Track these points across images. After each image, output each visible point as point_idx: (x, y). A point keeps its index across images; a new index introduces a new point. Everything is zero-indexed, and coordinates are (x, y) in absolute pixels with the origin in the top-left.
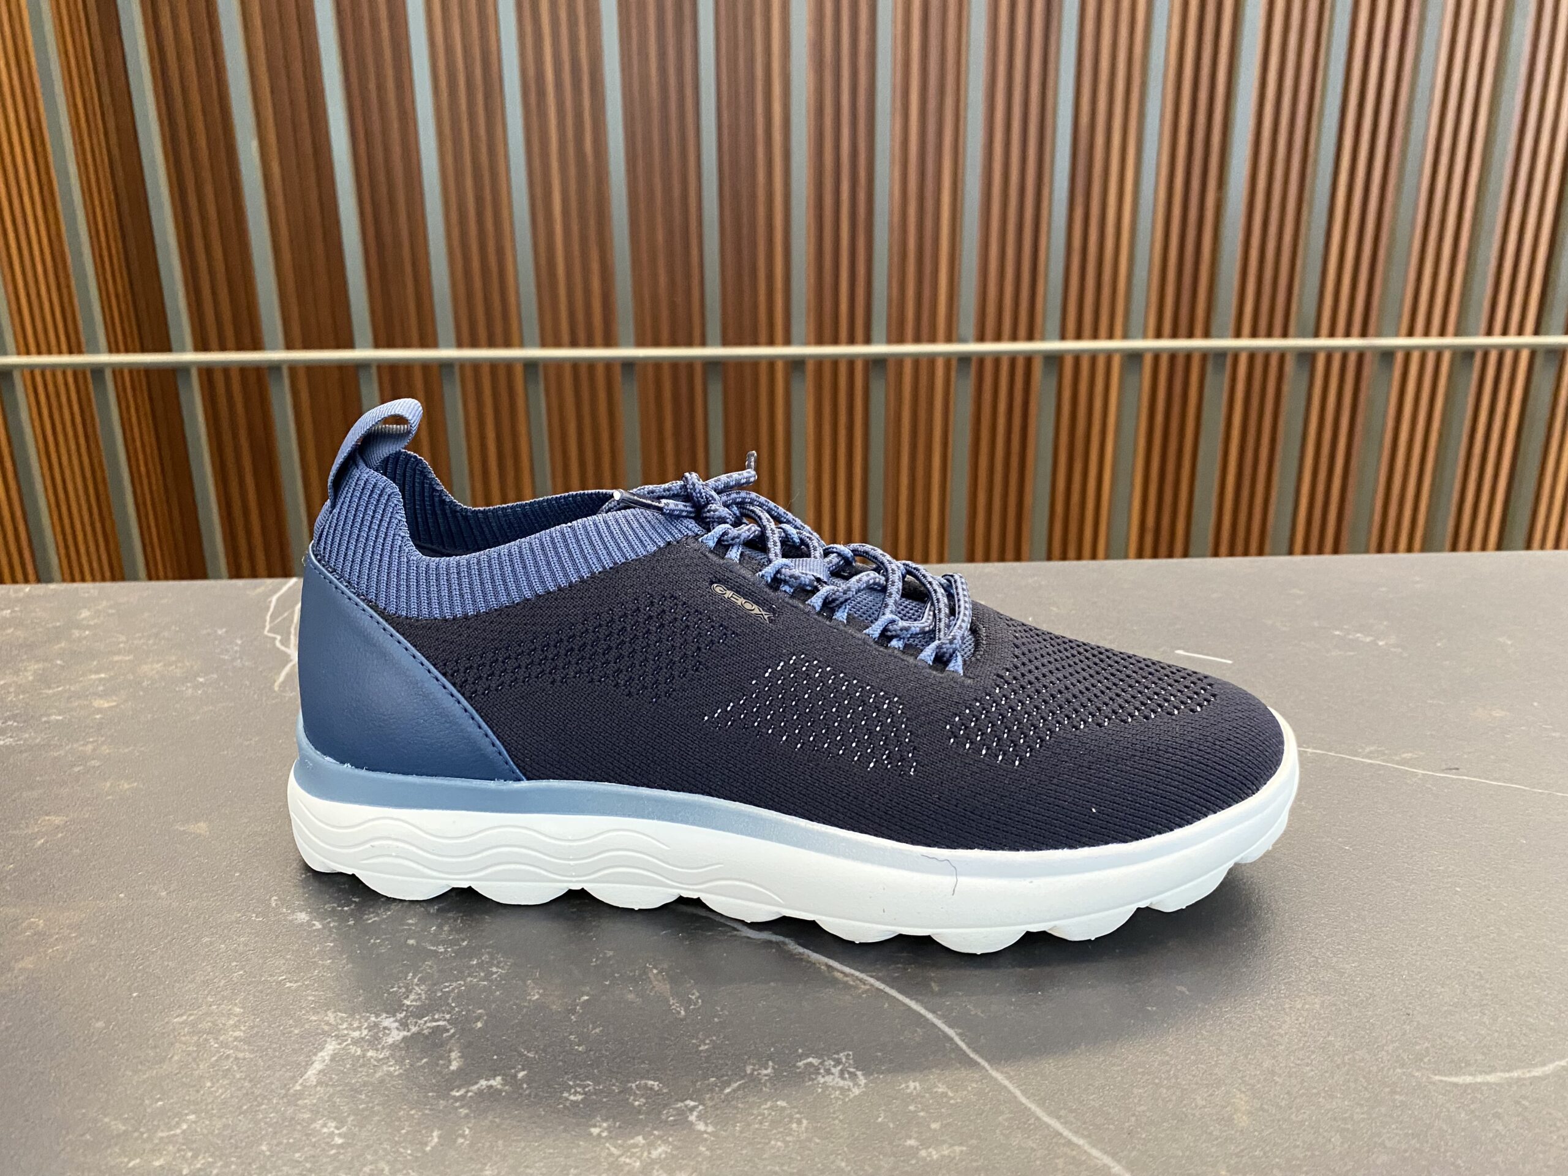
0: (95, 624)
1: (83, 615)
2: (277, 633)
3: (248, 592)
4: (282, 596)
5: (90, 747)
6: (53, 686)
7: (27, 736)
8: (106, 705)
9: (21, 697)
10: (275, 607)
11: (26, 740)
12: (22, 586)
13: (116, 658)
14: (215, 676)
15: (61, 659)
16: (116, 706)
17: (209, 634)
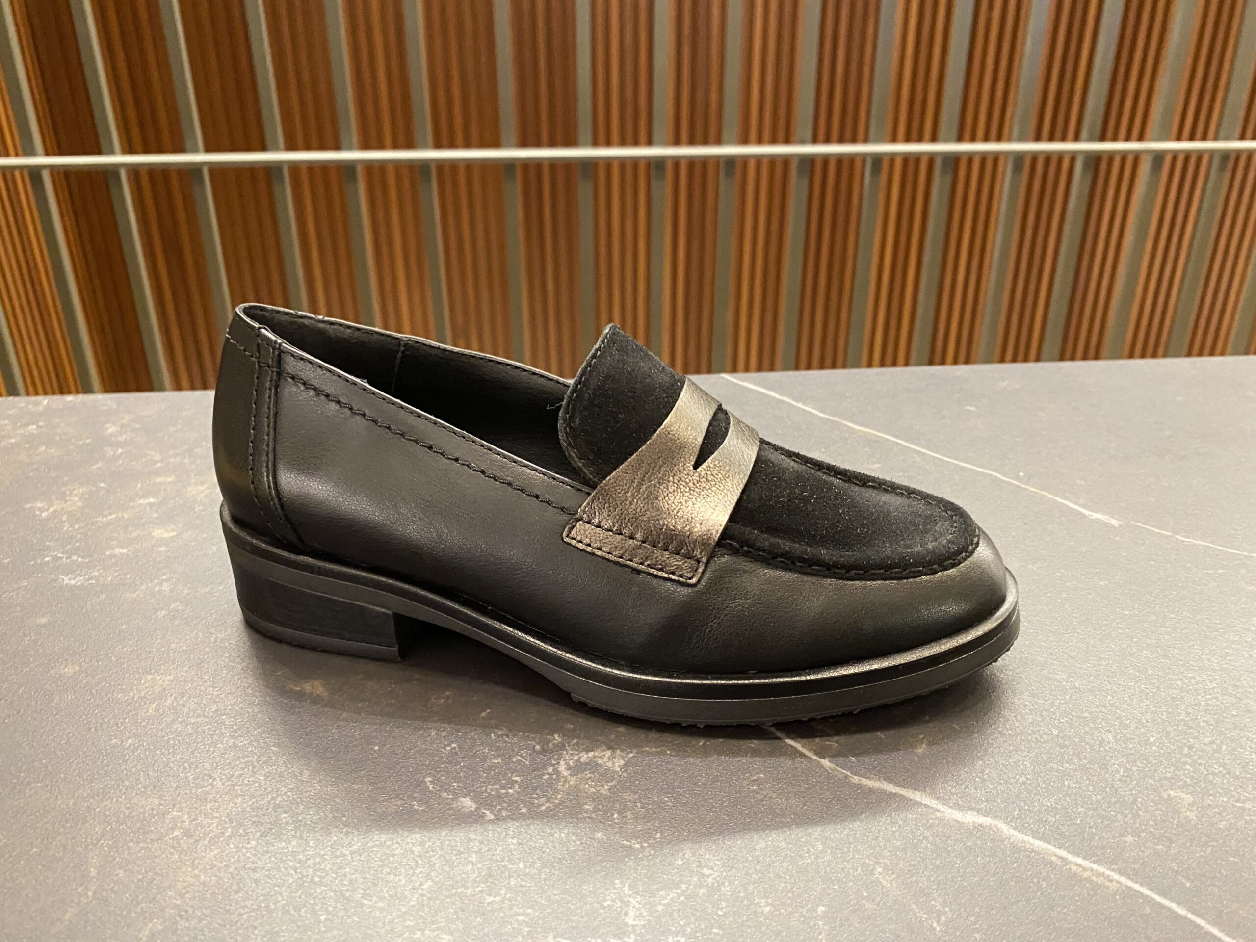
0: (125, 440)
1: (110, 431)
5: (166, 587)
6: (106, 513)
7: (96, 573)
8: (166, 535)
9: (77, 526)
11: (97, 579)
12: (40, 398)
15: (103, 481)
16: (178, 535)
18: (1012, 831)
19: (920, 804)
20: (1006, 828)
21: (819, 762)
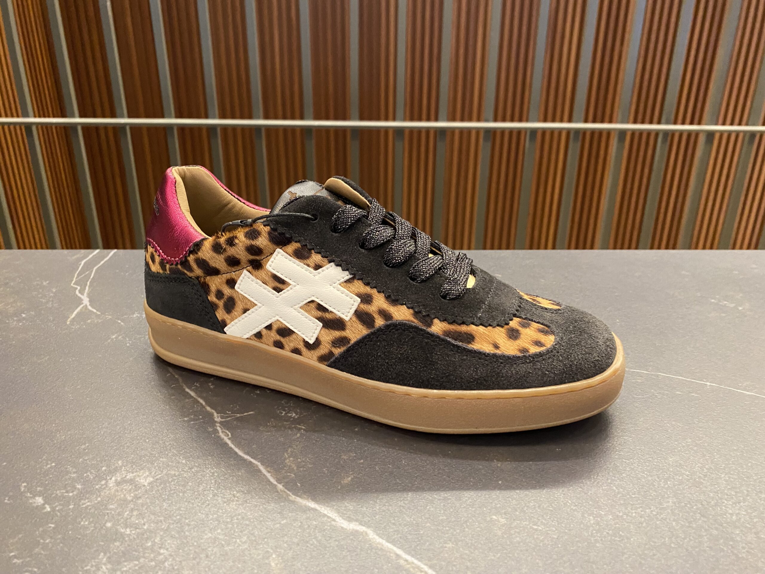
2: (78, 285)
3: (69, 258)
4: (88, 260)
10: (82, 267)
14: (33, 313)
17: (38, 285)
18: (375, 536)
19: (325, 515)
20: (372, 534)
21: (276, 486)
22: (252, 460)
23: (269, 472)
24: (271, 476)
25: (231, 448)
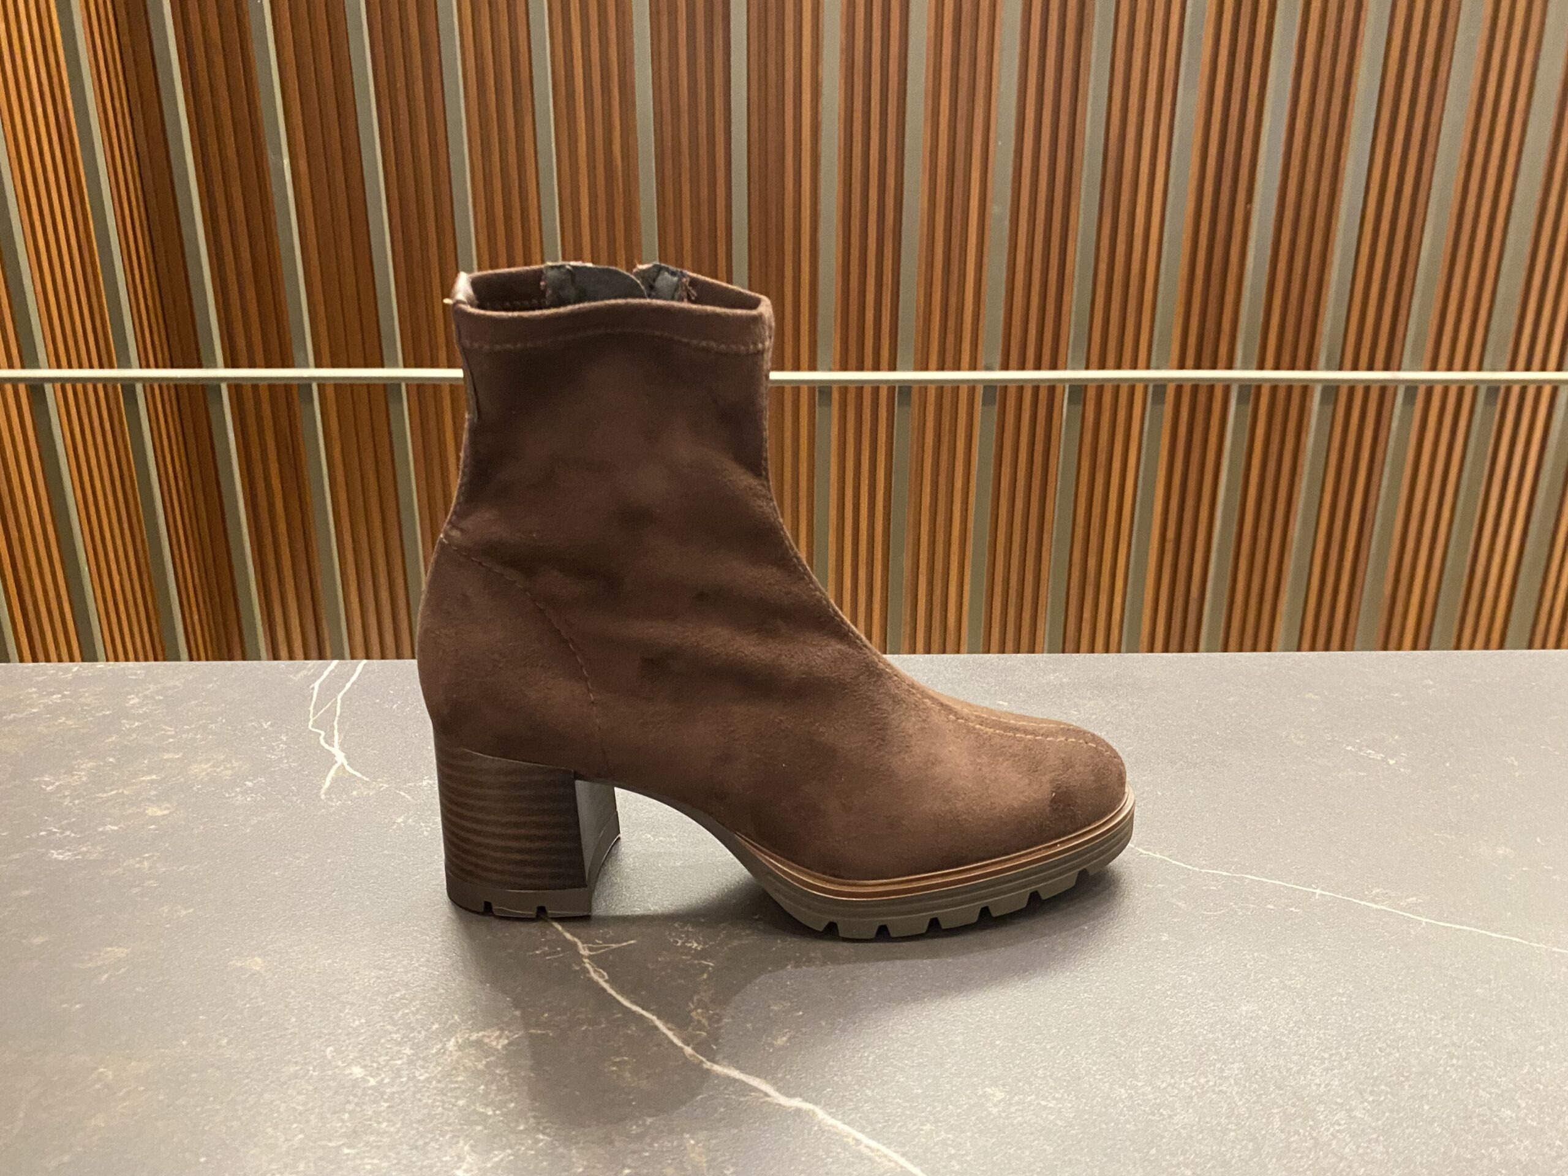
0: (144, 713)
1: (132, 702)
2: (321, 728)
3: (289, 678)
4: (324, 680)
6: (106, 788)
7: (84, 849)
8: (160, 813)
9: (77, 802)
10: (318, 695)
13: (165, 757)
14: (263, 780)
15: (113, 756)
16: (169, 813)
17: (256, 728)
18: (826, 1116)
19: (756, 1089)
20: (822, 1113)
21: (682, 1049)
22: (644, 1013)
23: (670, 1029)
24: (674, 1035)
25: (611, 995)
